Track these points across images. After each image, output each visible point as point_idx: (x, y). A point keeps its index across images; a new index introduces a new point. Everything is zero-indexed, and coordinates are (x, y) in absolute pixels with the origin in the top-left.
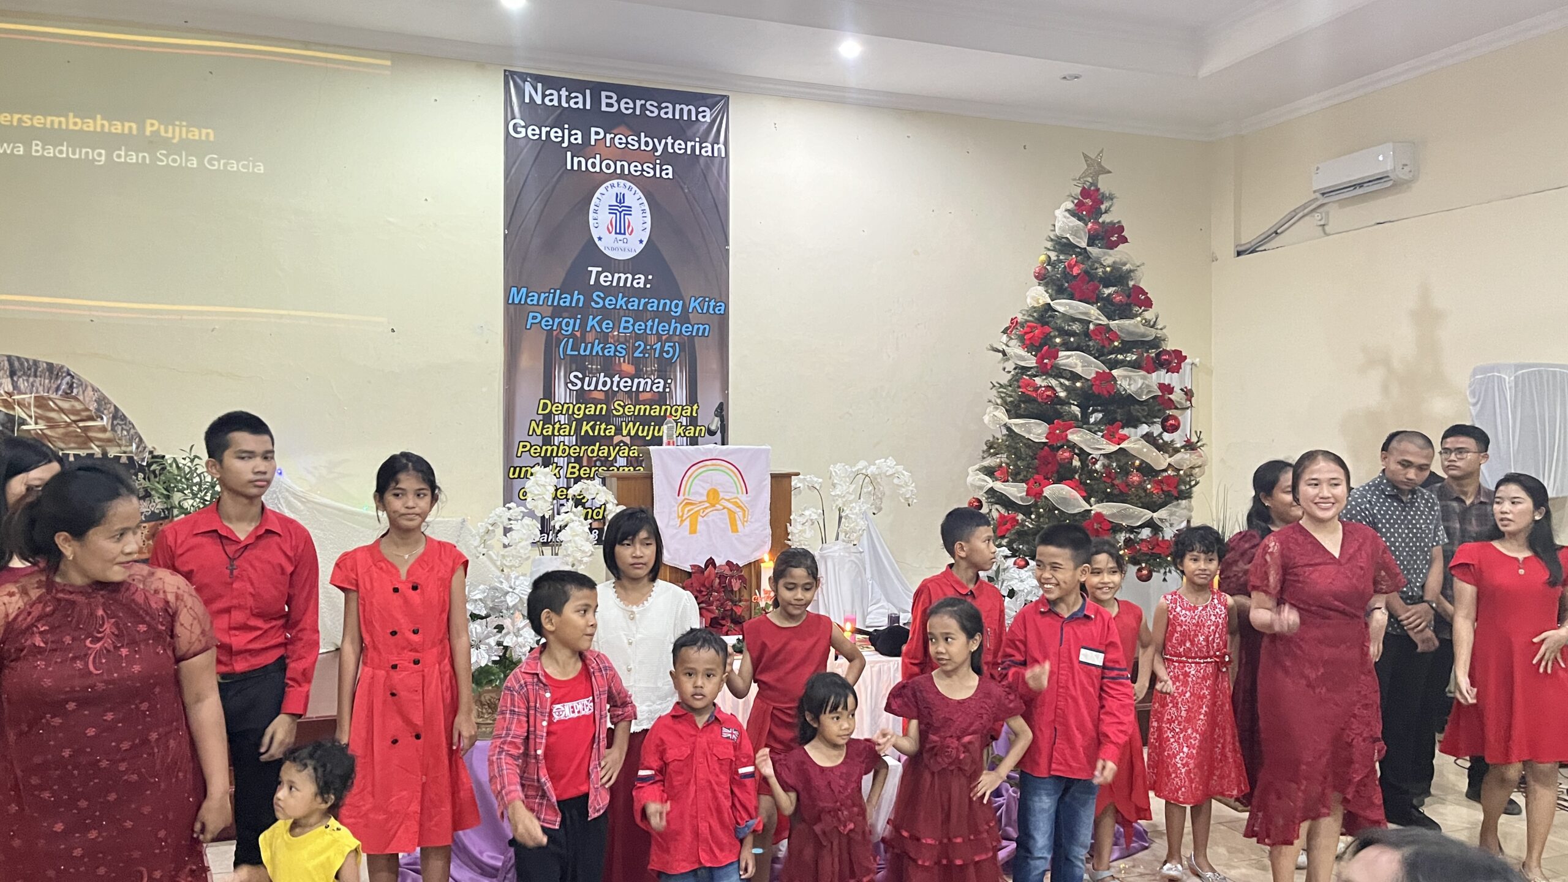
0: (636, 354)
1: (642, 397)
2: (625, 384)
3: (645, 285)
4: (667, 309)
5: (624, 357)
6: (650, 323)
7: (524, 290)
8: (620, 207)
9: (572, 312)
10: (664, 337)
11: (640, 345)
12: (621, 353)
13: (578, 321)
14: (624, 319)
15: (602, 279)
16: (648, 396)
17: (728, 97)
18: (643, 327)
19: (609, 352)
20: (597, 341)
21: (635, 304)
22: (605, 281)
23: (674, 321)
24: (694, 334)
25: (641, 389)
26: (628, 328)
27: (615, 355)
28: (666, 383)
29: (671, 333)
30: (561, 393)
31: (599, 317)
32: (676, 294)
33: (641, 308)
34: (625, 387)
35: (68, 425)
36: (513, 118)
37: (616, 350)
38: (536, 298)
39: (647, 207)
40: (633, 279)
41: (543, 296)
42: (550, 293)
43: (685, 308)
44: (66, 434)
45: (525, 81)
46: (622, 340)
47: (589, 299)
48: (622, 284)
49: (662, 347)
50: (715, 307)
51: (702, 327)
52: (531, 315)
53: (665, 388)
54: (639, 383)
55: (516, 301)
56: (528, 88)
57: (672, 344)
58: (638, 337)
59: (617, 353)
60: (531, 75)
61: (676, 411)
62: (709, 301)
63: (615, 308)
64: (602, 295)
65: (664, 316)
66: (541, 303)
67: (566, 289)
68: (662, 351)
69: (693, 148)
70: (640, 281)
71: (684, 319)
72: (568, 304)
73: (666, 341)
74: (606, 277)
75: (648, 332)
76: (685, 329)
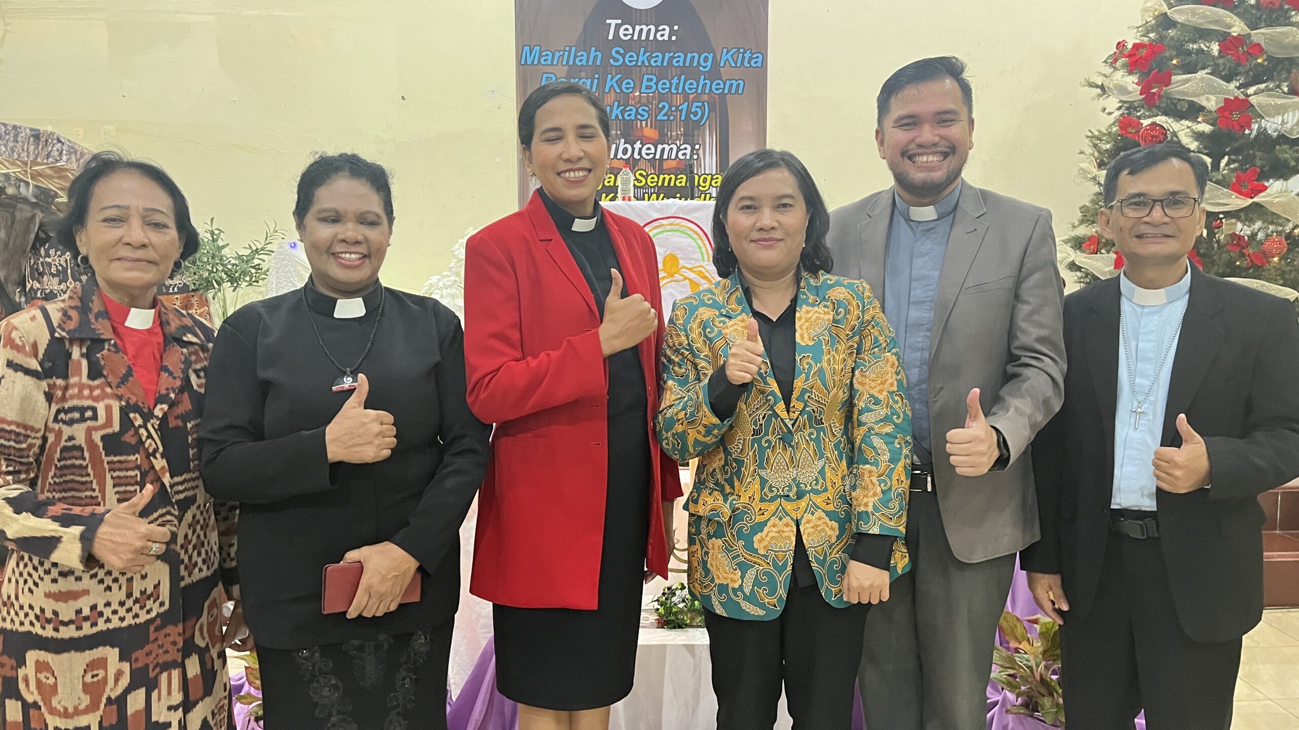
0: (660, 117)
1: (666, 165)
2: (648, 151)
3: (670, 37)
4: (695, 64)
5: (646, 120)
6: (675, 81)
7: (537, 49)
9: (590, 71)
10: (691, 97)
11: (664, 106)
12: (642, 116)
13: (596, 81)
14: (646, 77)
15: (621, 32)
16: (673, 164)
18: (668, 86)
19: (629, 115)
20: (616, 103)
21: (658, 59)
22: (625, 35)
23: (702, 77)
24: (726, 92)
25: (665, 157)
26: (651, 87)
28: (693, 149)
29: (699, 91)
31: (619, 76)
32: (705, 46)
33: (665, 64)
34: (648, 154)
37: (637, 113)
38: (550, 58)
40: (657, 31)
41: (557, 54)
42: (564, 51)
43: (715, 62)
46: (644, 101)
47: (607, 56)
48: (643, 38)
49: (689, 108)
50: (750, 59)
51: (735, 83)
52: (545, 76)
53: (692, 154)
54: (663, 150)
55: (529, 62)
57: (700, 104)
58: (662, 98)
59: (639, 117)
61: (705, 181)
62: (744, 53)
63: (636, 65)
64: (622, 51)
65: (691, 72)
66: (555, 63)
67: (584, 44)
68: (689, 112)
70: (665, 33)
71: (714, 74)
72: (584, 63)
73: (694, 101)
74: (627, 29)
75: (674, 91)
76: (716, 87)
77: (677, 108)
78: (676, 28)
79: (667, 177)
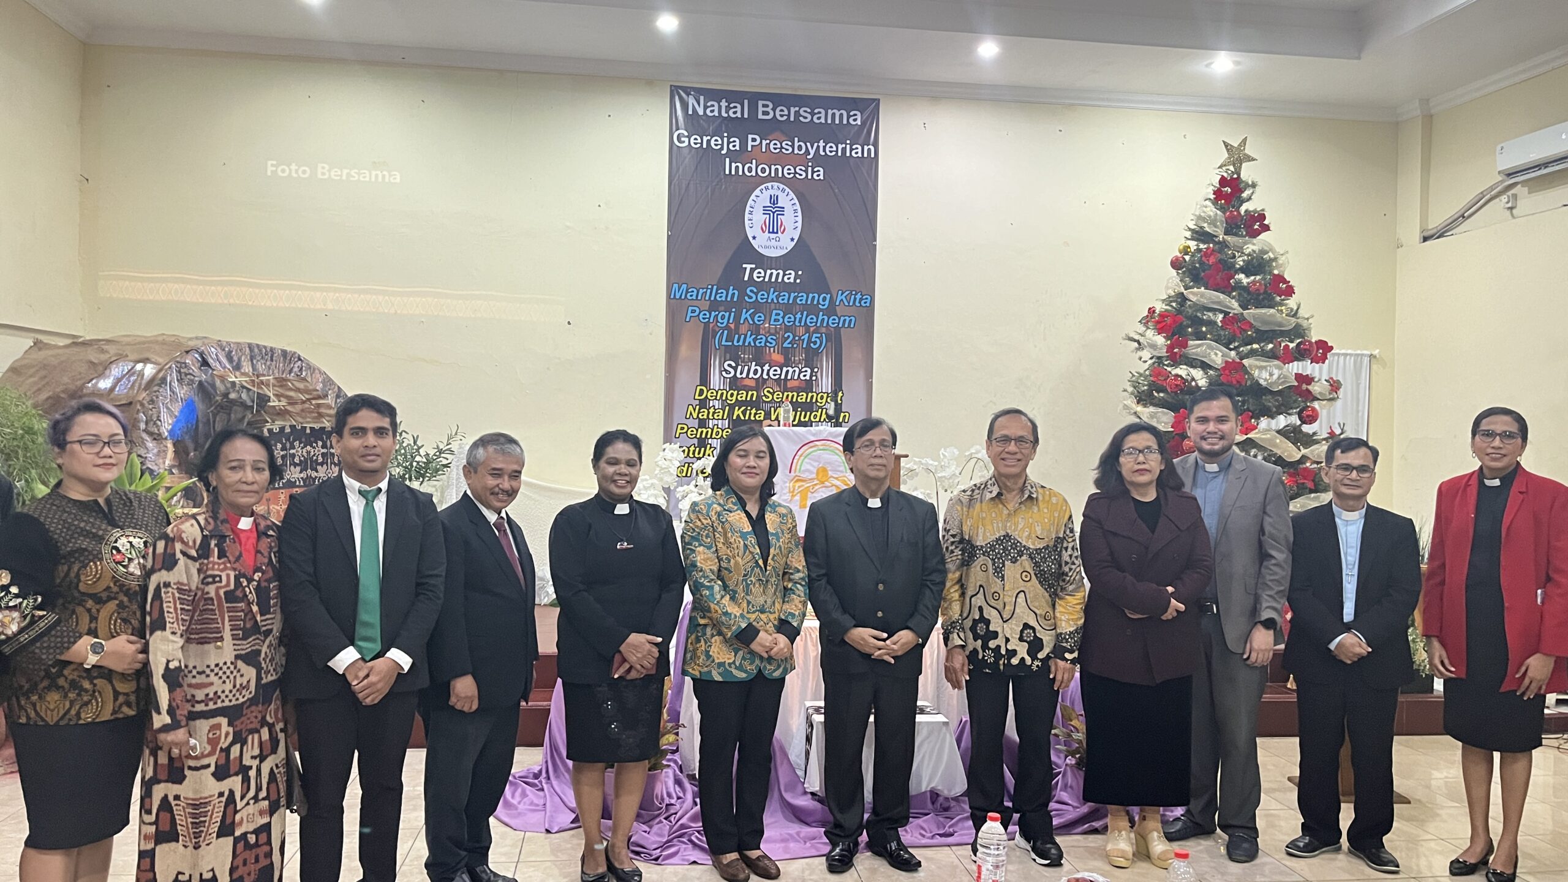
0: (785, 345)
1: (790, 384)
2: (774, 372)
3: (795, 280)
4: (815, 303)
5: (774, 347)
6: (798, 316)
7: (684, 286)
8: (774, 208)
9: (728, 306)
10: (812, 329)
11: (789, 336)
12: (771, 343)
13: (733, 314)
14: (774, 312)
15: (755, 275)
16: (796, 384)
17: (879, 100)
18: (793, 319)
19: (760, 343)
20: (749, 333)
21: (785, 298)
22: (758, 277)
23: (821, 313)
24: (840, 326)
25: (789, 377)
26: (779, 320)
27: (766, 345)
28: (812, 371)
29: (818, 325)
30: (715, 380)
31: (752, 311)
32: (822, 286)
33: (791, 302)
34: (774, 375)
35: (303, 402)
36: (678, 129)
37: (767, 341)
38: (695, 294)
39: (798, 207)
40: (784, 275)
41: (701, 291)
42: (707, 288)
43: (832, 301)
44: (303, 410)
45: (688, 94)
46: (772, 331)
47: (743, 294)
48: (773, 280)
49: (810, 338)
50: (861, 299)
51: (848, 319)
52: (690, 308)
53: (811, 376)
54: (787, 372)
55: (678, 297)
56: (691, 101)
57: (819, 335)
58: (787, 329)
59: (768, 344)
60: (694, 89)
61: (822, 398)
62: (856, 294)
63: (767, 302)
64: (755, 290)
65: (813, 309)
66: (699, 298)
67: (723, 284)
68: (809, 341)
69: (844, 150)
70: (791, 277)
71: (831, 311)
72: (723, 299)
73: (814, 332)
74: (760, 273)
75: (797, 324)
76: (832, 321)
77: (800, 337)
78: (800, 273)
79: (791, 394)
